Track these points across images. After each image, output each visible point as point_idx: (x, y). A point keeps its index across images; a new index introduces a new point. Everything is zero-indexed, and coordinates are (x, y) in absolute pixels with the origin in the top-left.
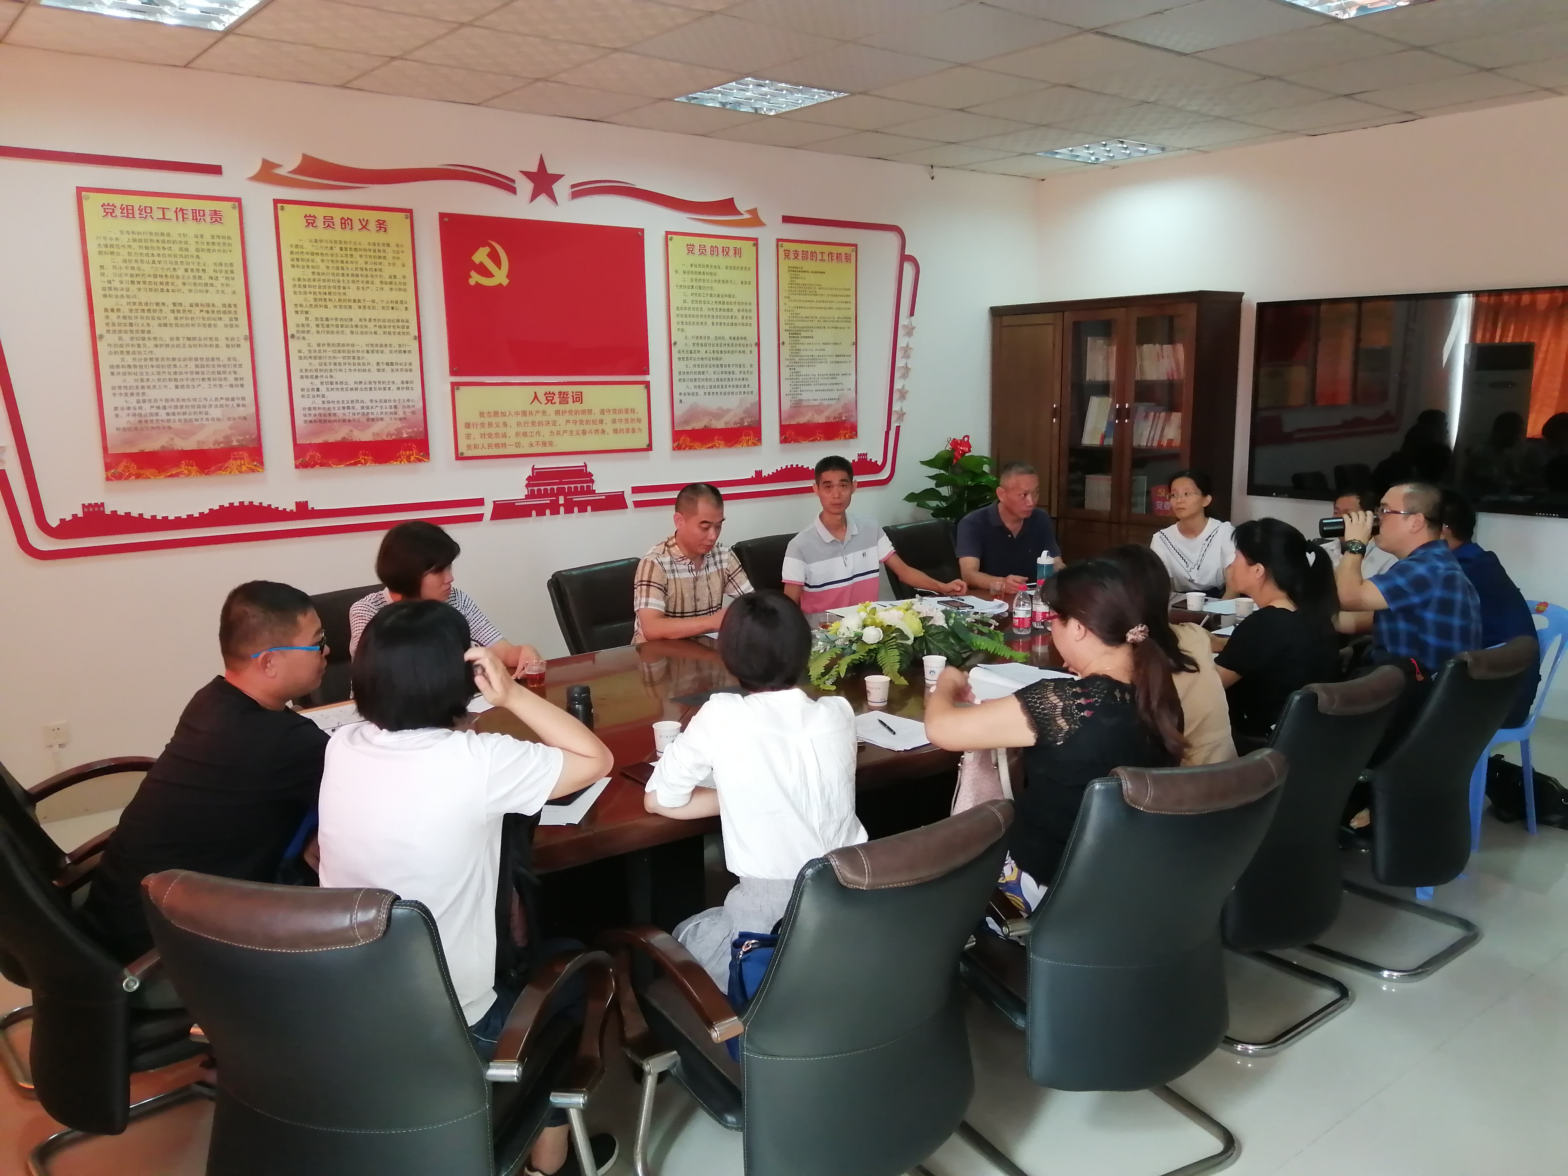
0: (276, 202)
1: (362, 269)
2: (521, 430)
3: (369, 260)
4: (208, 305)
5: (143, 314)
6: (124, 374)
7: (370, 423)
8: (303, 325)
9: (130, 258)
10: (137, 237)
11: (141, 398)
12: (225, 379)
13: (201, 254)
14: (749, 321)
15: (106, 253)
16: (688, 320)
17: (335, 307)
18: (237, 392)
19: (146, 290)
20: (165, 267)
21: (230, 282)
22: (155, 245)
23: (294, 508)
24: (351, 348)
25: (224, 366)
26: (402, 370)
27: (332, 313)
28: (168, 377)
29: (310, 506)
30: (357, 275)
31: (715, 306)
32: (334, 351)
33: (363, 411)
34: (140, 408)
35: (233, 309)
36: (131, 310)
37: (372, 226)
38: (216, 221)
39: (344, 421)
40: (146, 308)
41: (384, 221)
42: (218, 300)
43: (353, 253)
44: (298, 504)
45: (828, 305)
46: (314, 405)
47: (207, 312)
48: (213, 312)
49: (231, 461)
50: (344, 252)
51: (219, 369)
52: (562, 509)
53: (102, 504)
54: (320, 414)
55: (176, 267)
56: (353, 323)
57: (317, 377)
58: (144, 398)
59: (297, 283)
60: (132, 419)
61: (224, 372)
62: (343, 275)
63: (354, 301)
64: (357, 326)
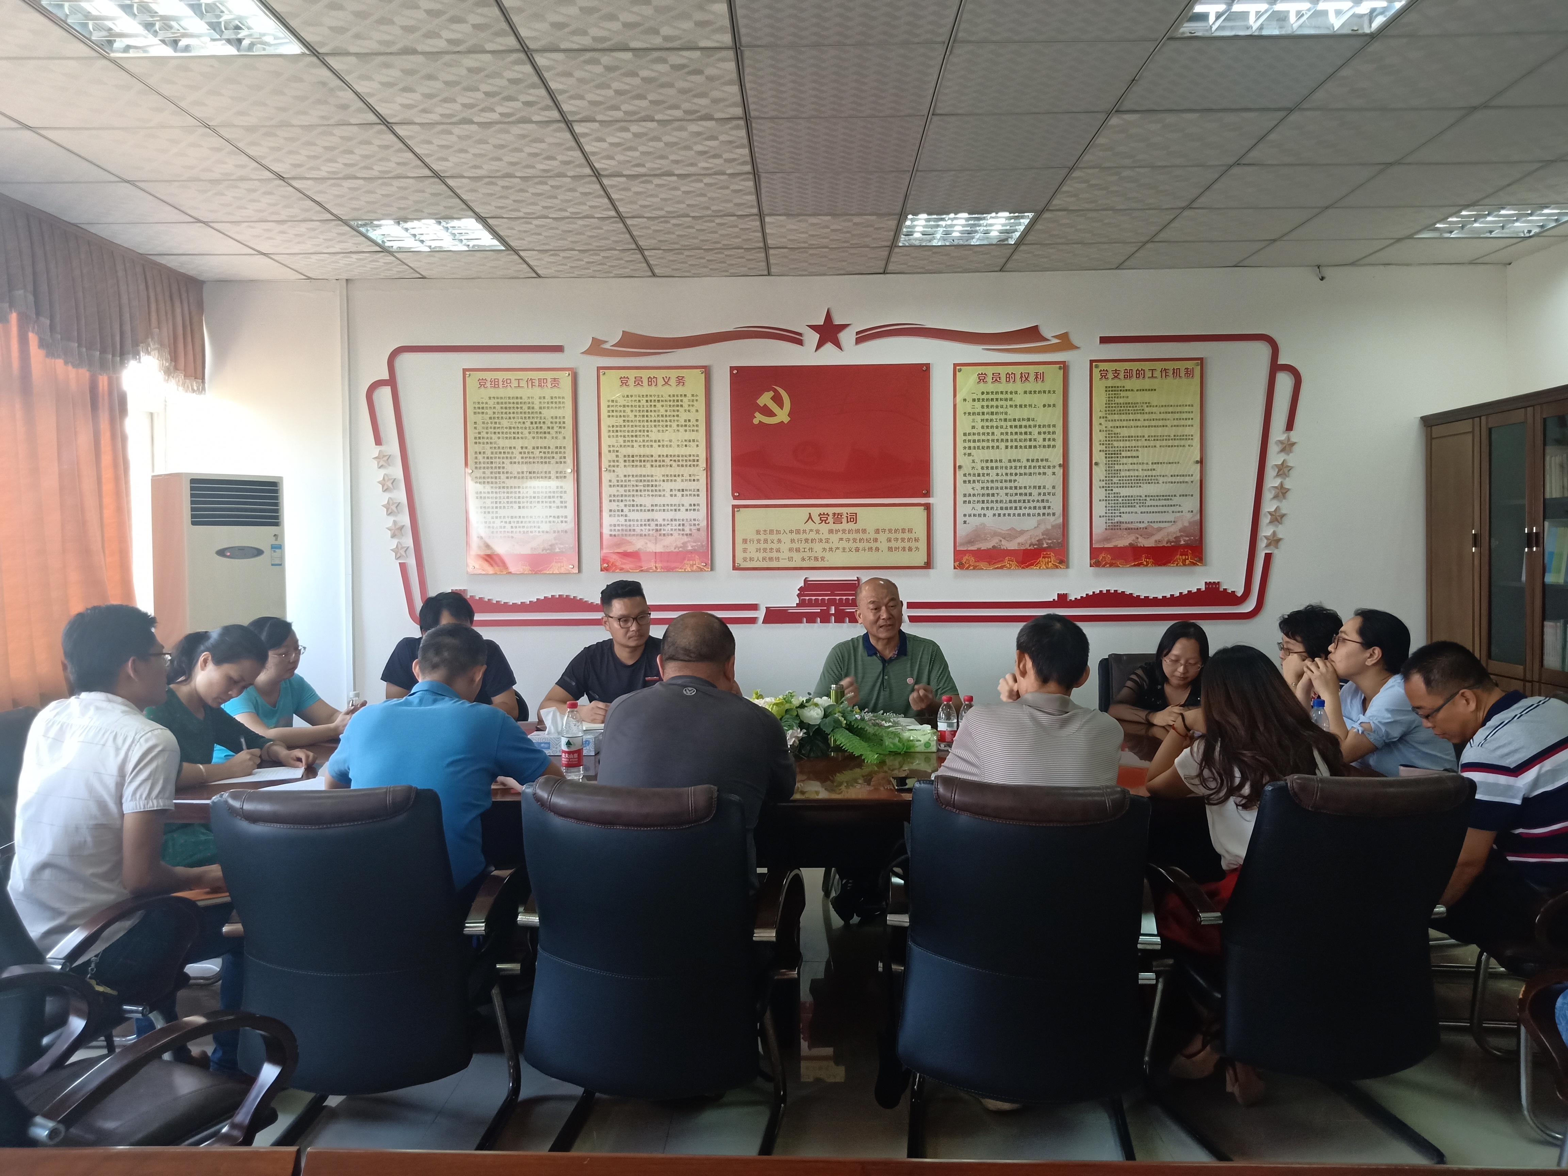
0: (599, 369)
1: (662, 416)
2: (795, 546)
3: (669, 408)
4: (545, 448)
5: (500, 455)
6: (484, 498)
7: (662, 537)
8: (614, 461)
9: (494, 416)
10: (500, 401)
11: (495, 515)
12: (554, 502)
13: (542, 411)
14: (1053, 443)
15: (479, 413)
17: (640, 446)
18: (563, 512)
19: (503, 438)
20: (518, 421)
21: (562, 430)
22: (512, 405)
24: (650, 478)
25: (555, 492)
26: (690, 495)
27: (636, 451)
28: (514, 500)
30: (659, 421)
31: (1009, 430)
32: (637, 481)
33: (657, 528)
34: (493, 522)
35: (562, 450)
36: (492, 453)
37: (673, 382)
38: (555, 385)
39: (641, 535)
40: (502, 451)
41: (683, 377)
42: (552, 444)
43: (656, 403)
45: (1161, 423)
46: (618, 523)
47: (544, 453)
48: (548, 453)
49: (553, 564)
50: (649, 404)
51: (549, 495)
52: (833, 618)
54: (622, 530)
55: (525, 421)
56: (653, 459)
57: (622, 501)
58: (497, 515)
59: (611, 429)
60: (486, 530)
61: (553, 497)
62: (647, 421)
63: (655, 441)
64: (656, 461)
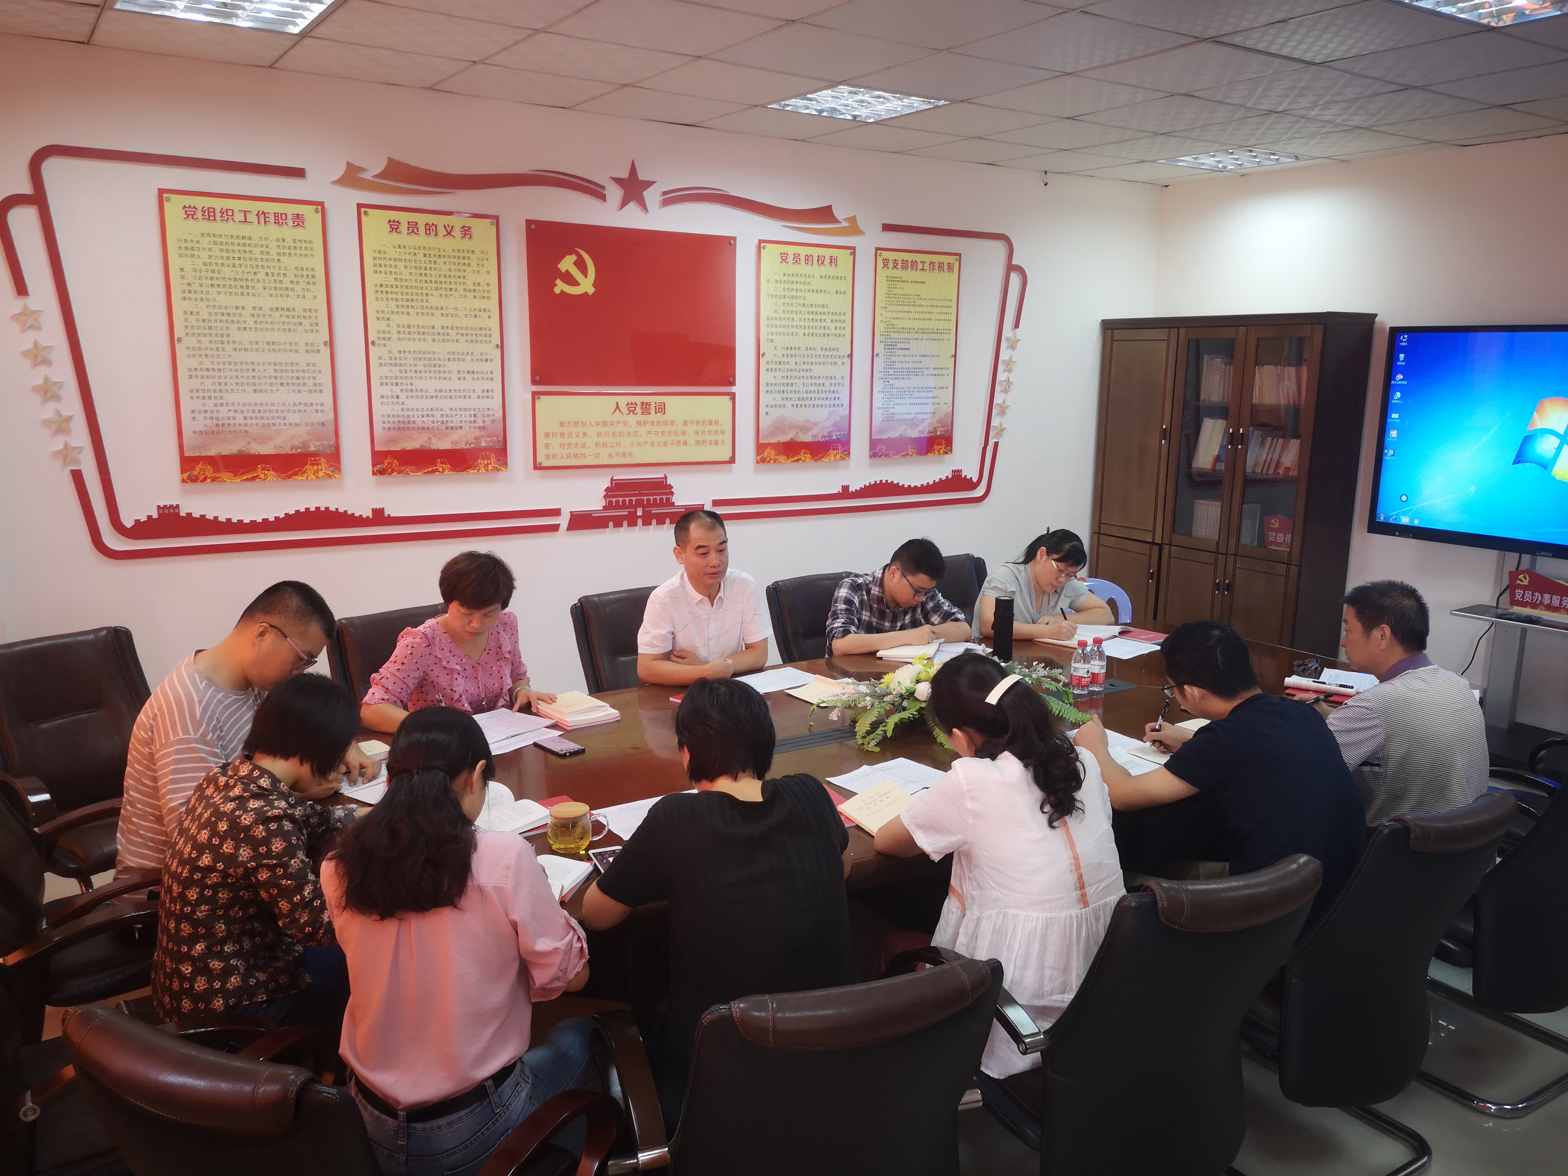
0: (360, 206)
1: (445, 276)
2: (601, 440)
3: (453, 267)
4: (289, 310)
5: (222, 318)
6: (202, 377)
7: (450, 431)
8: (384, 332)
9: (211, 261)
10: (218, 240)
11: (219, 402)
12: (304, 384)
13: (282, 258)
14: (842, 332)
15: (186, 256)
16: (779, 330)
17: (417, 313)
18: (316, 398)
19: (225, 293)
20: (246, 270)
21: (311, 287)
22: (236, 248)
23: (370, 514)
24: (431, 356)
25: (303, 371)
26: (483, 378)
27: (414, 320)
28: (246, 381)
29: (386, 513)
30: (441, 282)
31: (807, 316)
32: (415, 359)
33: (442, 419)
34: (218, 411)
35: (313, 314)
36: (210, 314)
37: (457, 232)
38: (298, 224)
39: (423, 428)
40: (225, 312)
41: (470, 228)
42: (298, 305)
43: (437, 259)
44: (375, 511)
45: (928, 316)
46: (393, 413)
47: (288, 317)
48: (293, 317)
49: (307, 467)
50: (427, 259)
51: (297, 374)
52: (640, 521)
53: (178, 506)
54: (399, 422)
55: (257, 271)
56: (435, 331)
57: (397, 384)
58: (222, 401)
59: (379, 289)
60: (208, 422)
61: (303, 378)
62: (426, 282)
63: (437, 308)
64: (439, 334)
